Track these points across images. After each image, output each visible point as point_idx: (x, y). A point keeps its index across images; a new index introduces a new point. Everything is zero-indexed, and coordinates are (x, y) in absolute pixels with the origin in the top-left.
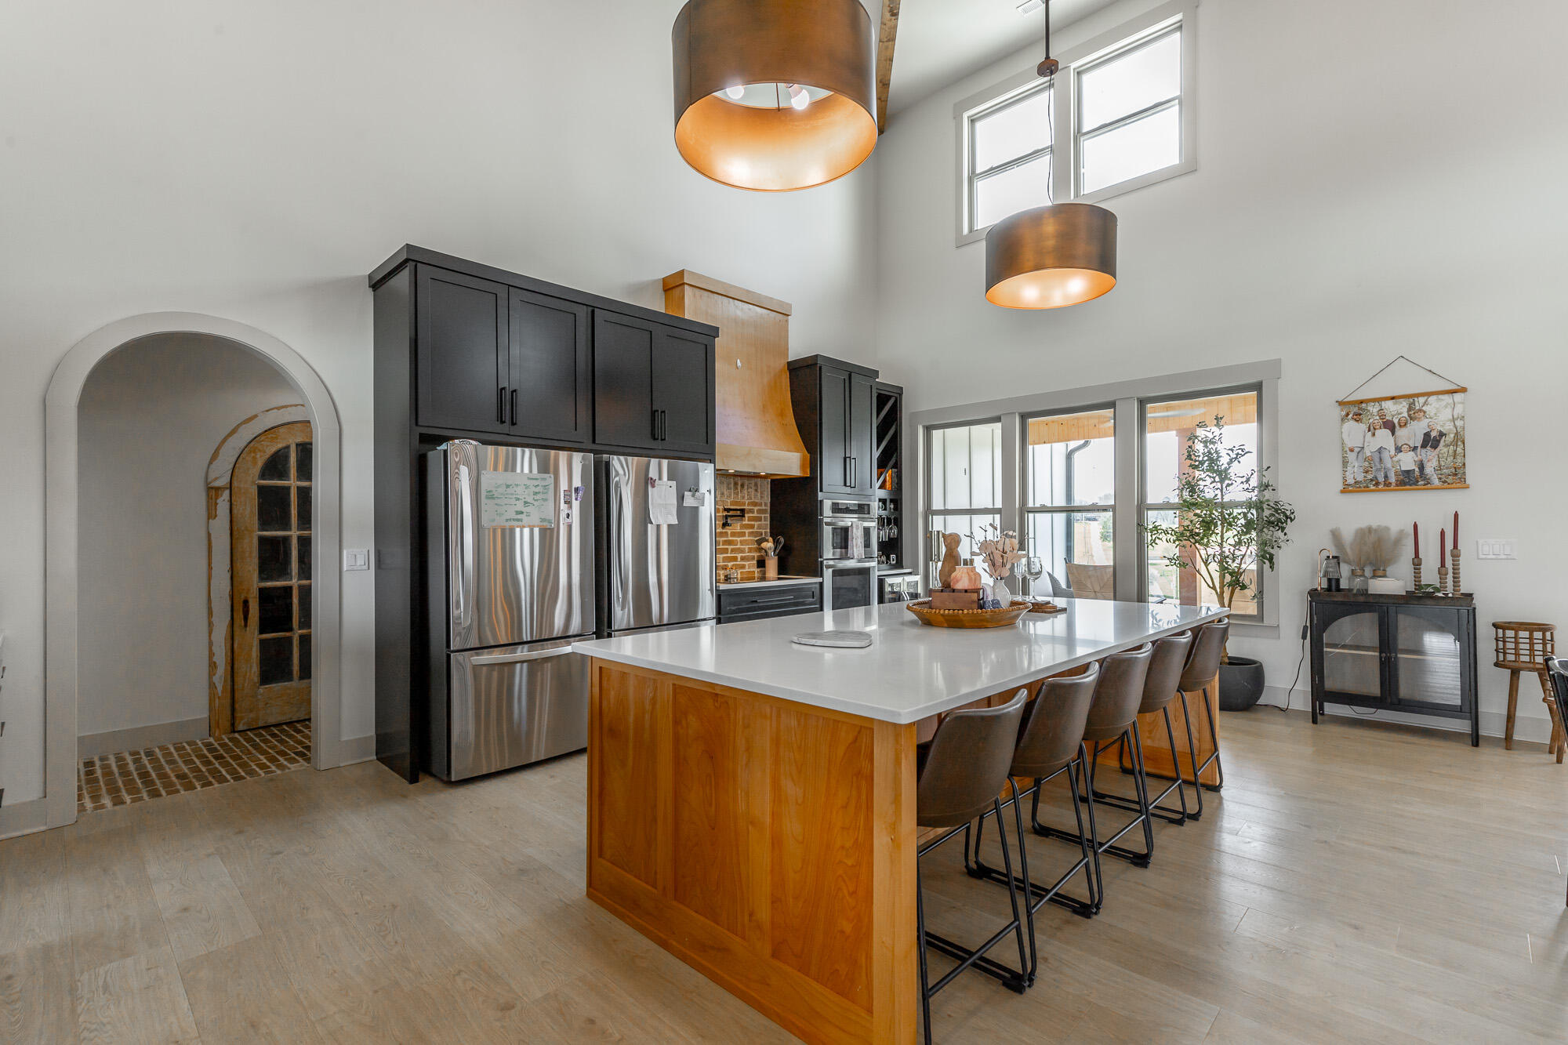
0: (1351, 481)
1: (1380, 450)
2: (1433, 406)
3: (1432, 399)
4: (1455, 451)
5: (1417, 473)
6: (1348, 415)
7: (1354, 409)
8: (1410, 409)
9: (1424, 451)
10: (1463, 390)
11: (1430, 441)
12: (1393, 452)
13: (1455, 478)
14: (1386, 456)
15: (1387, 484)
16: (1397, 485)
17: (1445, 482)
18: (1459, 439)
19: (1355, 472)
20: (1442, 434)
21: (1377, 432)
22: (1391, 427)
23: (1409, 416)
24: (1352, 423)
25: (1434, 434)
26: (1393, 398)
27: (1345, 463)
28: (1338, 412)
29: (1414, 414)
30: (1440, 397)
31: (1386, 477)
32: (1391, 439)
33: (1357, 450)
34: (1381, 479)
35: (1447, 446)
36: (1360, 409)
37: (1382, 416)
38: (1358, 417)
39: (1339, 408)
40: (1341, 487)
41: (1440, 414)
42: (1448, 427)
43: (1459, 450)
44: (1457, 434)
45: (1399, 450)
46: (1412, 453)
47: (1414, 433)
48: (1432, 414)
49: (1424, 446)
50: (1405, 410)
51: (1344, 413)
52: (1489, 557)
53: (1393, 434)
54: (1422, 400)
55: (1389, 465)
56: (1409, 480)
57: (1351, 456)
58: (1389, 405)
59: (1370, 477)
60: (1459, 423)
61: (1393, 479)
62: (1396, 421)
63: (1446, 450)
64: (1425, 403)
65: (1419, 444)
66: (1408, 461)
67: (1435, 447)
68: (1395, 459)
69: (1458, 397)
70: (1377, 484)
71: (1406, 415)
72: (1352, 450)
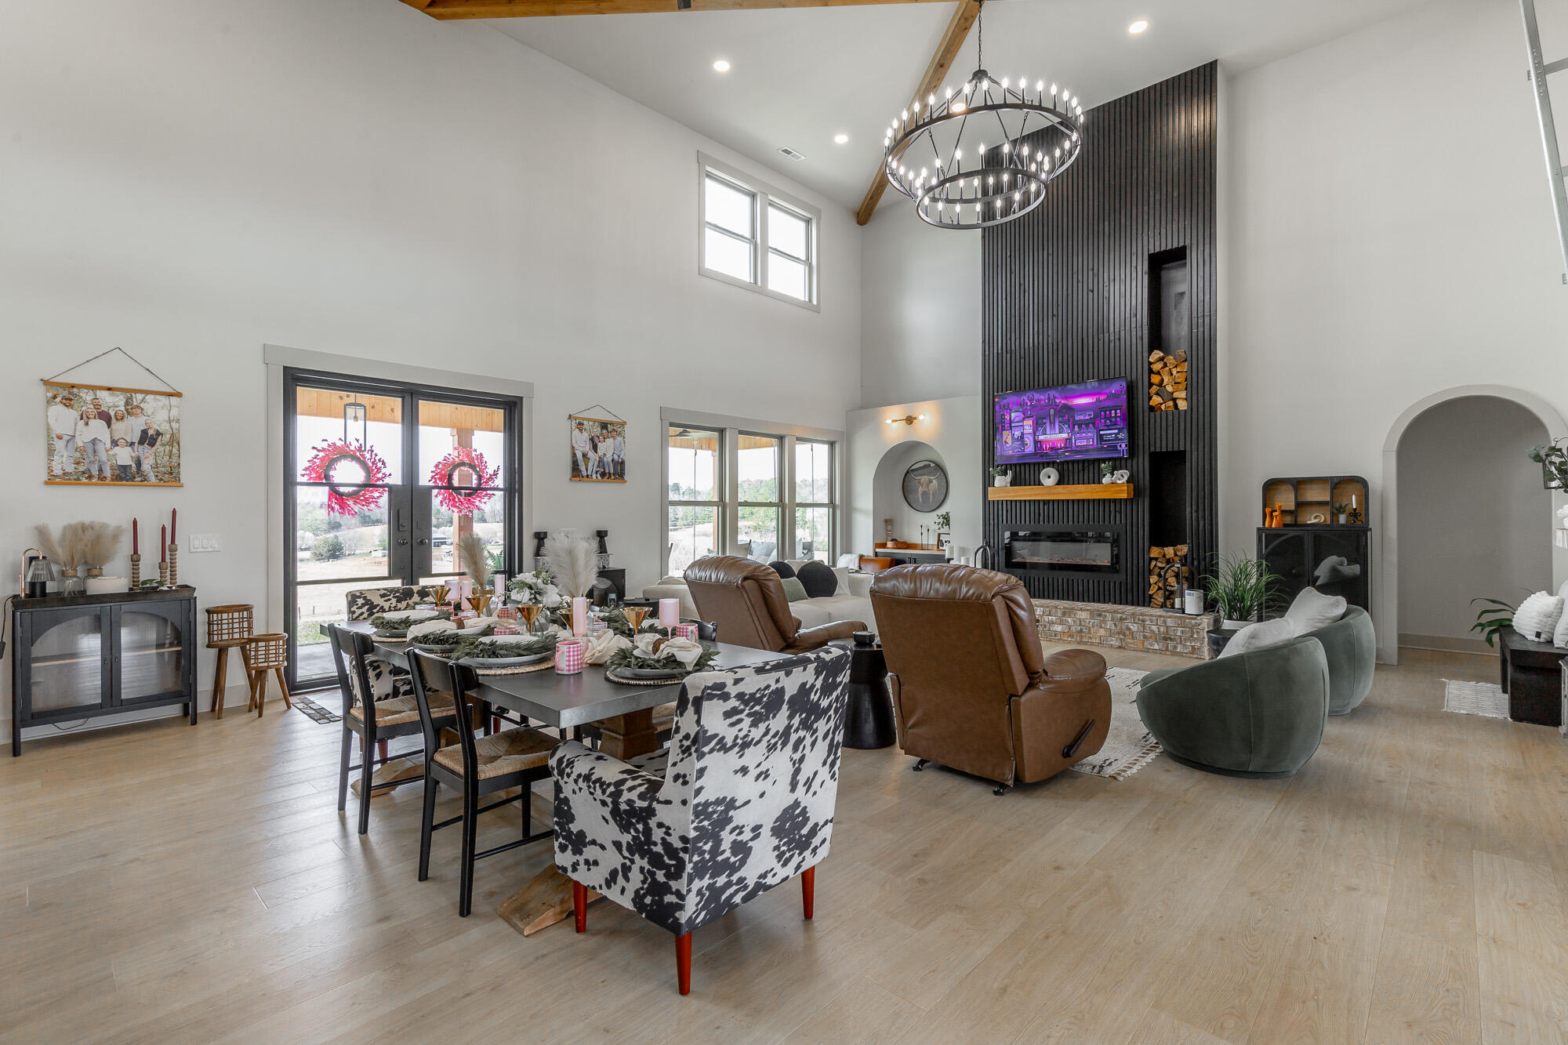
0: (58, 471)
1: (94, 442)
2: (151, 404)
3: (150, 397)
4: (171, 451)
5: (134, 469)
6: (55, 397)
7: (65, 393)
8: (127, 404)
9: (141, 447)
10: (179, 395)
11: (148, 439)
12: (108, 445)
13: (171, 476)
14: (100, 448)
15: (102, 478)
16: (112, 480)
17: (161, 480)
18: (174, 441)
19: (64, 462)
20: (158, 434)
21: (91, 422)
22: (106, 418)
23: (127, 410)
24: (61, 407)
25: (151, 432)
26: (109, 389)
27: (51, 451)
28: (42, 393)
29: (131, 409)
30: (158, 397)
31: (101, 470)
32: (108, 431)
33: (66, 438)
34: (95, 472)
35: (163, 445)
36: (72, 393)
37: (97, 406)
38: (68, 402)
39: (43, 388)
40: (45, 478)
41: (157, 414)
42: (164, 428)
43: (175, 450)
44: (172, 434)
45: (115, 443)
46: (129, 449)
47: (130, 428)
48: (149, 413)
49: (141, 442)
50: (122, 403)
51: (50, 395)
52: (199, 550)
53: (109, 426)
54: (140, 397)
55: (104, 458)
56: (124, 475)
57: (59, 445)
58: (104, 395)
59: (81, 468)
60: (175, 425)
61: (108, 473)
62: (112, 414)
63: (162, 449)
64: (143, 400)
65: (136, 440)
66: (124, 456)
67: (152, 444)
68: (110, 452)
69: (174, 400)
70: (90, 477)
71: (123, 408)
72: (60, 438)
